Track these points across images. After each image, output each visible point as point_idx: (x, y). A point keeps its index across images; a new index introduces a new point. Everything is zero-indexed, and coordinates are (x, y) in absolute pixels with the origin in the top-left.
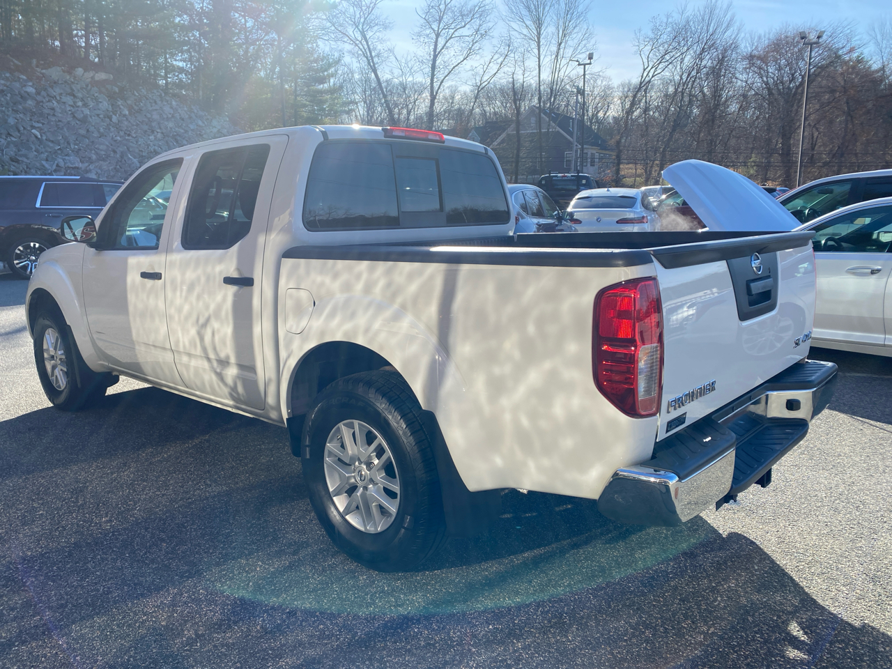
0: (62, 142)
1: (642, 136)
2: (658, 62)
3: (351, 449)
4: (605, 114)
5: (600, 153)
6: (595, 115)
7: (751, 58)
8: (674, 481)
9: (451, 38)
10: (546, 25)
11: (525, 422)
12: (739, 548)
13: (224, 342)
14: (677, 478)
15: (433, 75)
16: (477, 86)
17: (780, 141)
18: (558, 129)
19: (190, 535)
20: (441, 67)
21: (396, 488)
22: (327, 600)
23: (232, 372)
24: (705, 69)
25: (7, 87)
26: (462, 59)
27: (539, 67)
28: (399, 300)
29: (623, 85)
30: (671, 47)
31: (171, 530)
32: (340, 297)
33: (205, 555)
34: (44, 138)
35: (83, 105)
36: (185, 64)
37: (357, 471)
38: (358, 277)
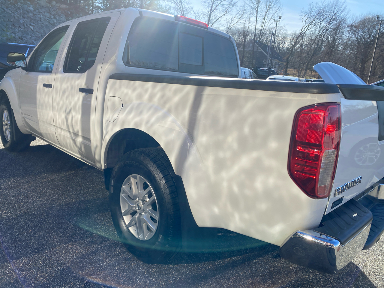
0: (43, 33)
1: (299, 56)
2: (310, 24)
3: (135, 190)
4: (283, 46)
5: (279, 63)
6: (278, 46)
7: (351, 26)
8: (338, 246)
9: (219, 5)
10: (261, 3)
11: (236, 189)
12: (350, 270)
13: (76, 123)
14: (339, 243)
15: (209, 21)
16: (228, 27)
17: (360, 65)
18: (262, 50)
19: (46, 226)
20: (213, 17)
21: (157, 217)
22: (110, 277)
23: (80, 140)
24: (330, 29)
25: (21, 6)
26: (223, 15)
27: (256, 21)
28: (167, 106)
29: (292, 34)
30: (316, 18)
31: (38, 222)
32: (135, 102)
33: (50, 240)
34: (35, 30)
35: (54, 18)
36: (101, 5)
37: (137, 204)
38: (146, 91)
